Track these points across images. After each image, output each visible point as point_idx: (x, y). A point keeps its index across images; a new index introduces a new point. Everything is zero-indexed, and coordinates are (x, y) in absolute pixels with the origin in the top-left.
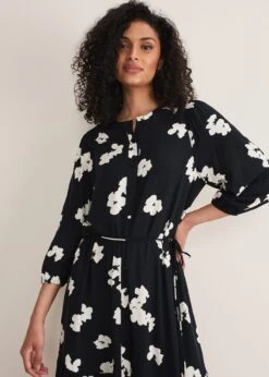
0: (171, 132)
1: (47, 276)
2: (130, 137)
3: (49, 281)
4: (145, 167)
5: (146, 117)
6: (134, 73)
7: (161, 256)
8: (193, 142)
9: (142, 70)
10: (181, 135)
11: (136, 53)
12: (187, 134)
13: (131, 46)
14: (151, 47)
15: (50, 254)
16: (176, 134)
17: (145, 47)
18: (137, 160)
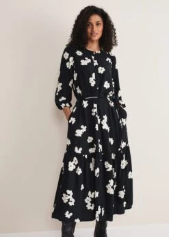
2: (93, 57)
4: (102, 70)
7: (110, 103)
9: (98, 34)
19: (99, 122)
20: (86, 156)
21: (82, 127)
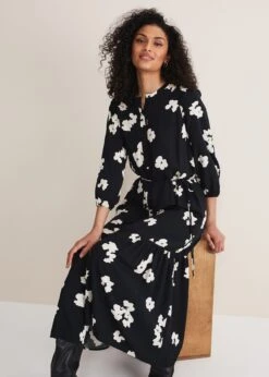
0: (167, 107)
1: (99, 201)
2: (140, 110)
3: (101, 204)
4: (151, 135)
5: (152, 95)
6: (147, 60)
7: (175, 190)
8: (183, 114)
9: (153, 59)
10: (174, 110)
11: (150, 46)
12: (178, 108)
13: (146, 41)
14: (161, 45)
15: (99, 186)
16: (170, 109)
17: (157, 44)
18: (146, 128)
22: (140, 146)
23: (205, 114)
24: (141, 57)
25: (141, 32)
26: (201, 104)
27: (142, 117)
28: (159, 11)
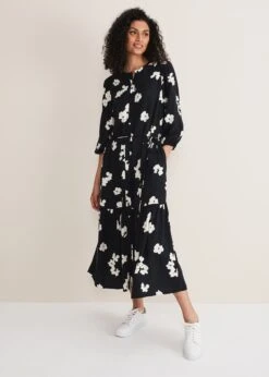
0: (152, 77)
2: (131, 81)
4: (138, 97)
5: (139, 71)
10: (157, 78)
12: (160, 78)
16: (154, 78)
18: (134, 94)
19: (127, 167)
20: (112, 211)
21: (108, 174)
22: (127, 106)
23: (176, 83)
24: (134, 45)
25: (132, 26)
26: (174, 75)
27: (133, 86)
28: (142, 8)
